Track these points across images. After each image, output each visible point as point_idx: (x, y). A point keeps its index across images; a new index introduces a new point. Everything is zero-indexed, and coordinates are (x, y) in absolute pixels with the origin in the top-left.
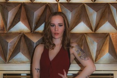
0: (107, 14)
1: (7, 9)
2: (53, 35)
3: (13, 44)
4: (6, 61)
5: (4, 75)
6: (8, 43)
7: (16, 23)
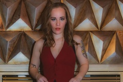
0: (114, 10)
1: (5, 4)
2: (54, 31)
3: (13, 43)
4: (5, 61)
5: (3, 76)
6: (7, 42)
7: (16, 20)
